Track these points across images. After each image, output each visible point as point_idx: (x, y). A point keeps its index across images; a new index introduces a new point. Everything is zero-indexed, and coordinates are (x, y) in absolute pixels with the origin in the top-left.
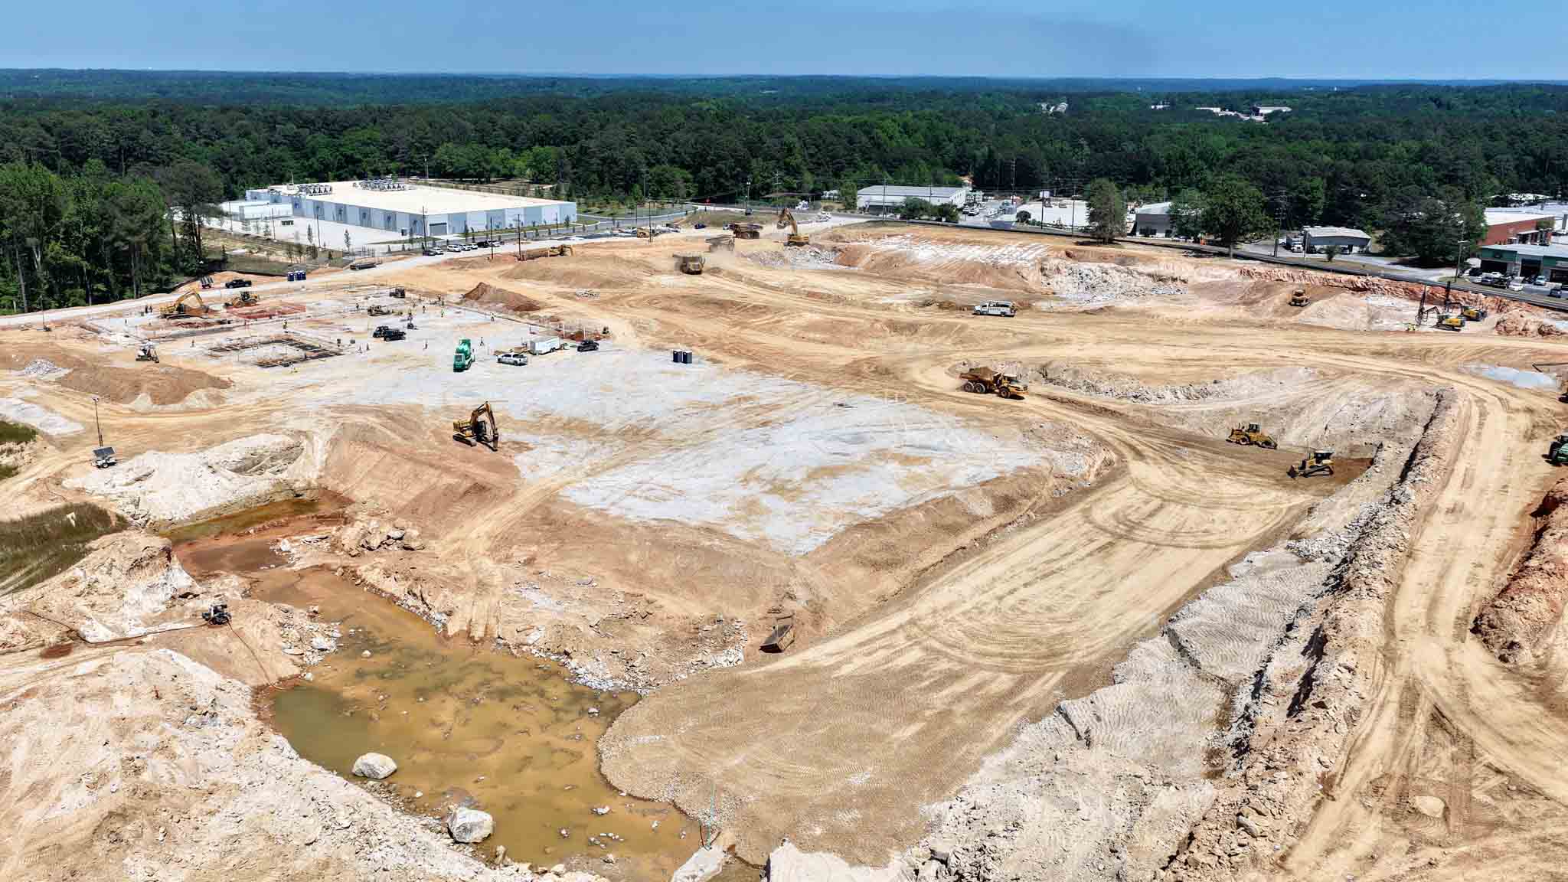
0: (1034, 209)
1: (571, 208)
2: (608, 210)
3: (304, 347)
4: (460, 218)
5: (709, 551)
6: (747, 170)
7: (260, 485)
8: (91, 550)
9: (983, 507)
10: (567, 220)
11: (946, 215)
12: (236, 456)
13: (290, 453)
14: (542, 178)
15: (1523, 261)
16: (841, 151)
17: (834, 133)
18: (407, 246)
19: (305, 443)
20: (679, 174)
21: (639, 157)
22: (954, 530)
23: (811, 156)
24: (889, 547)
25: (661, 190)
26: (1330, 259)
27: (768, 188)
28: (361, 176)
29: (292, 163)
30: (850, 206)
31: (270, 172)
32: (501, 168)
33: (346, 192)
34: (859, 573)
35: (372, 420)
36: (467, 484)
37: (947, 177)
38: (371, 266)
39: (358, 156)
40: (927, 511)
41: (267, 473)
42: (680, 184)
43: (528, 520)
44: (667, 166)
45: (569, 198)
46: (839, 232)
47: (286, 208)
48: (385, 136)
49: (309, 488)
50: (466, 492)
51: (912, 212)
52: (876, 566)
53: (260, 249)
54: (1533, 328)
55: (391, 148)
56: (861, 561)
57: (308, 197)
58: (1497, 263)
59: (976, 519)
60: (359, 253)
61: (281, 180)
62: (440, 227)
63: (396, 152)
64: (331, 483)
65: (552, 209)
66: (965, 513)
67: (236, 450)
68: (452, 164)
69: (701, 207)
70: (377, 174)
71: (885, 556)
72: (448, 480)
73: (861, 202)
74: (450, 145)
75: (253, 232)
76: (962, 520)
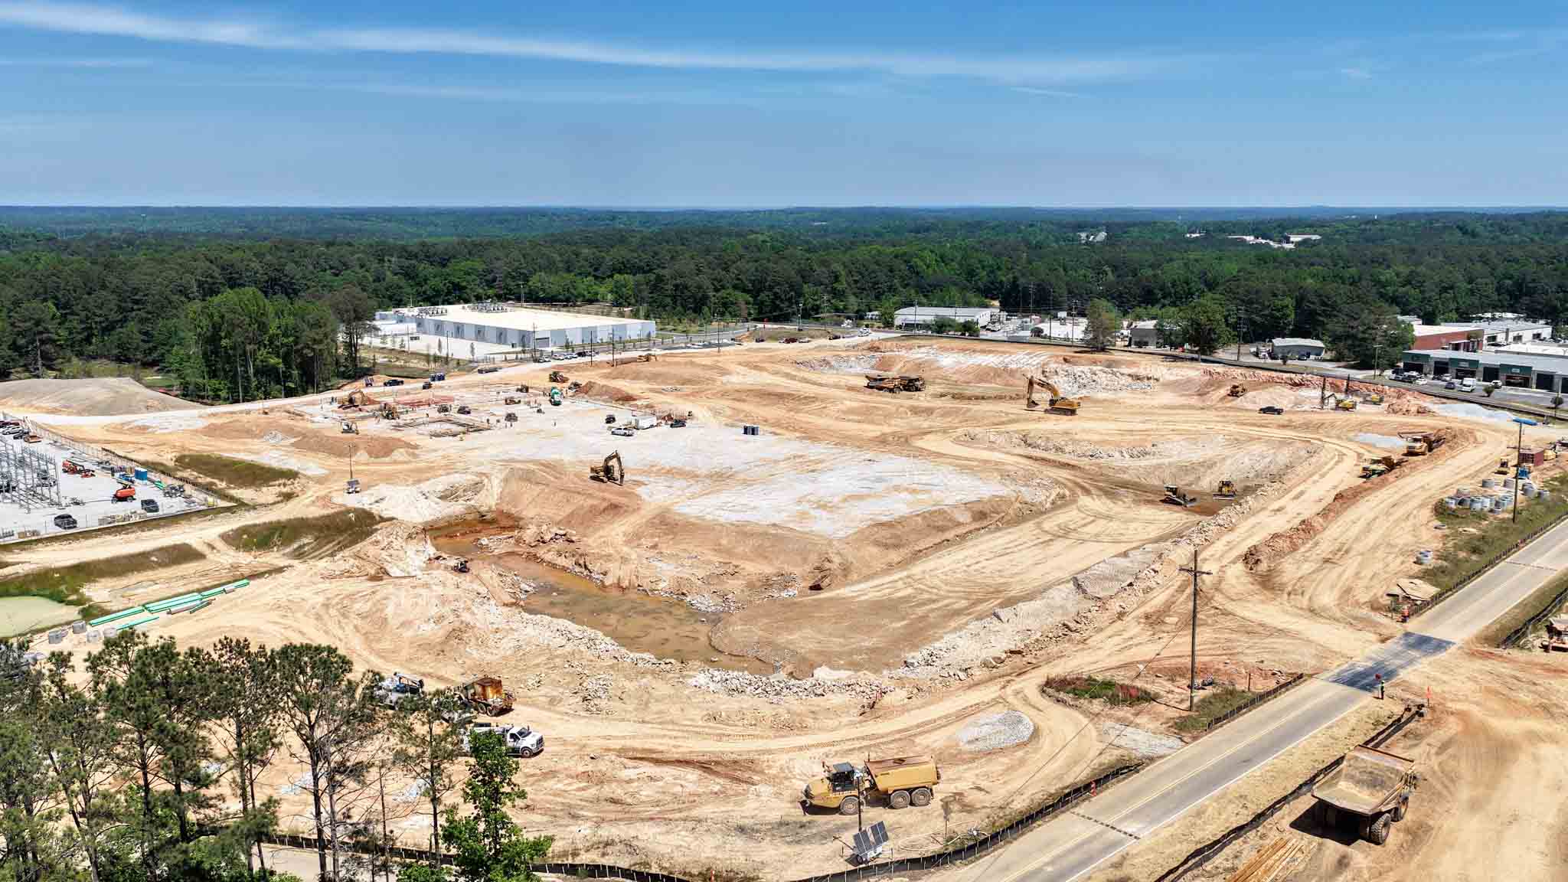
0: (1045, 327)
1: (651, 325)
2: (680, 328)
3: (462, 425)
4: (561, 333)
5: (775, 535)
6: (800, 294)
7: (456, 508)
8: (377, 530)
9: (964, 517)
10: (649, 335)
11: (969, 329)
12: (440, 488)
13: (476, 487)
14: (621, 302)
15: (1436, 363)
16: (882, 277)
17: (877, 263)
18: (519, 356)
19: (486, 481)
20: (741, 298)
21: (707, 283)
22: (941, 529)
23: (856, 282)
24: (897, 537)
25: (726, 310)
26: (1285, 363)
27: (817, 309)
28: (467, 301)
29: (408, 290)
30: (888, 324)
31: (390, 298)
32: (586, 293)
33: (456, 313)
34: (874, 550)
35: (532, 467)
36: (605, 504)
37: (975, 300)
38: (495, 370)
39: (464, 284)
40: (924, 518)
41: (461, 501)
42: (743, 306)
43: (651, 523)
44: (730, 290)
45: (647, 317)
46: (877, 344)
47: (412, 327)
48: (484, 266)
49: (490, 511)
50: (604, 510)
51: (941, 328)
52: (886, 546)
53: (398, 359)
54: (1414, 409)
55: (490, 277)
56: (877, 543)
57: (428, 317)
58: (1417, 365)
59: (959, 524)
60: (483, 361)
61: (400, 303)
62: (545, 340)
63: (494, 280)
64: (505, 508)
65: (635, 327)
66: (950, 520)
67: (441, 483)
68: (544, 290)
69: (760, 325)
70: (479, 298)
71: (893, 541)
72: (590, 502)
73: (898, 321)
74: (543, 274)
75: (389, 345)
76: (950, 524)
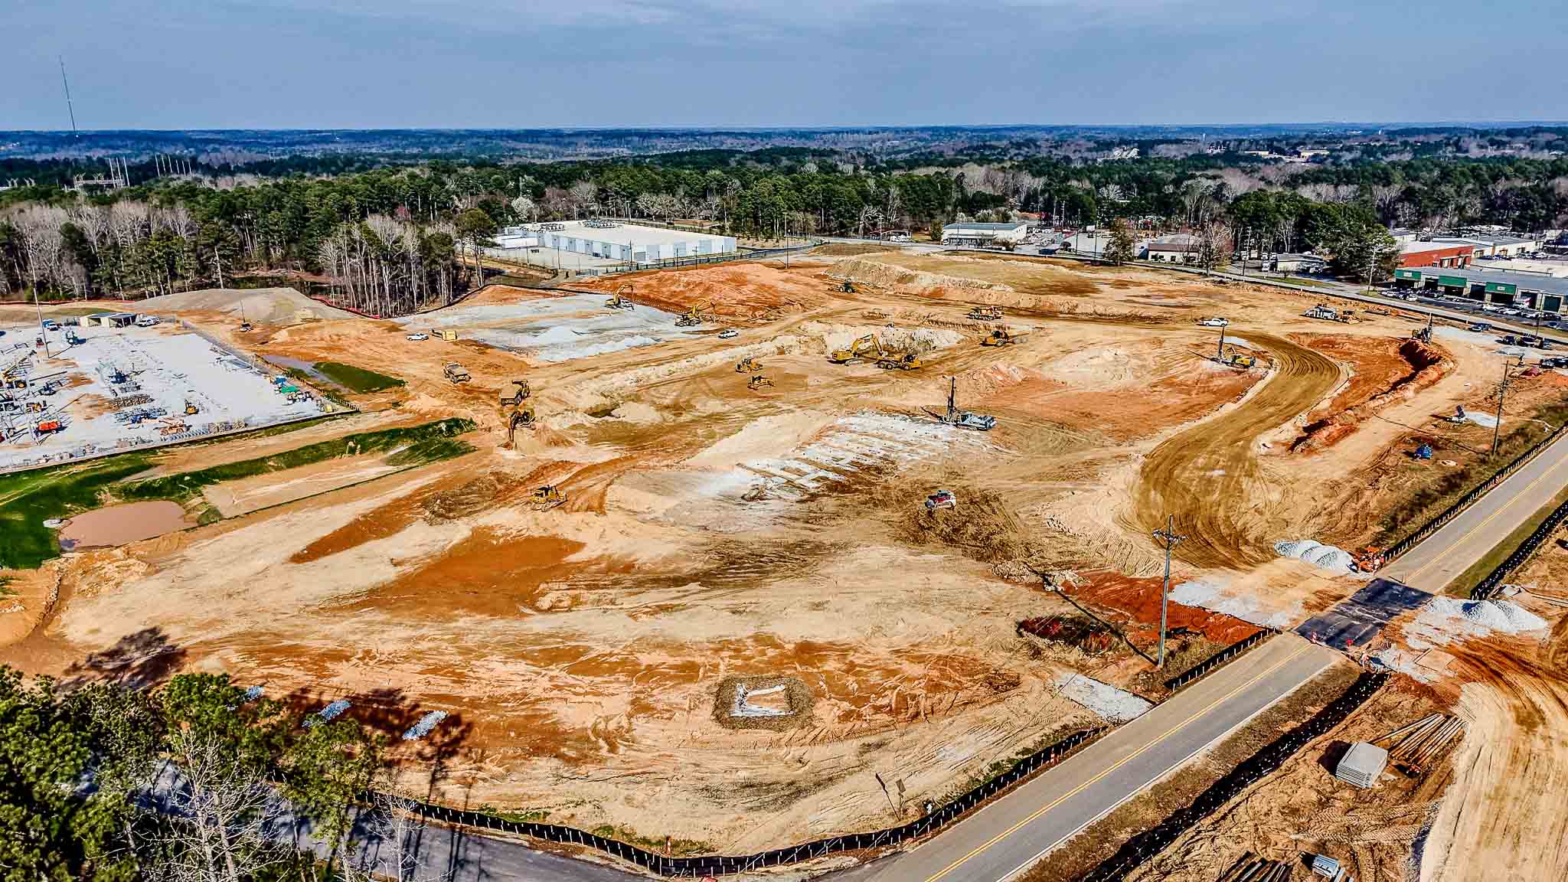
0: (1071, 240)
4: (655, 248)
10: (730, 250)
11: (1005, 244)
15: (1427, 279)
26: (1286, 277)
28: (583, 217)
30: (936, 238)
33: (573, 228)
47: (533, 241)
51: (982, 242)
53: (519, 270)
57: (548, 232)
61: (528, 221)
62: (641, 255)
65: (720, 244)
69: (826, 240)
70: (593, 215)
73: (945, 235)
75: (513, 258)
